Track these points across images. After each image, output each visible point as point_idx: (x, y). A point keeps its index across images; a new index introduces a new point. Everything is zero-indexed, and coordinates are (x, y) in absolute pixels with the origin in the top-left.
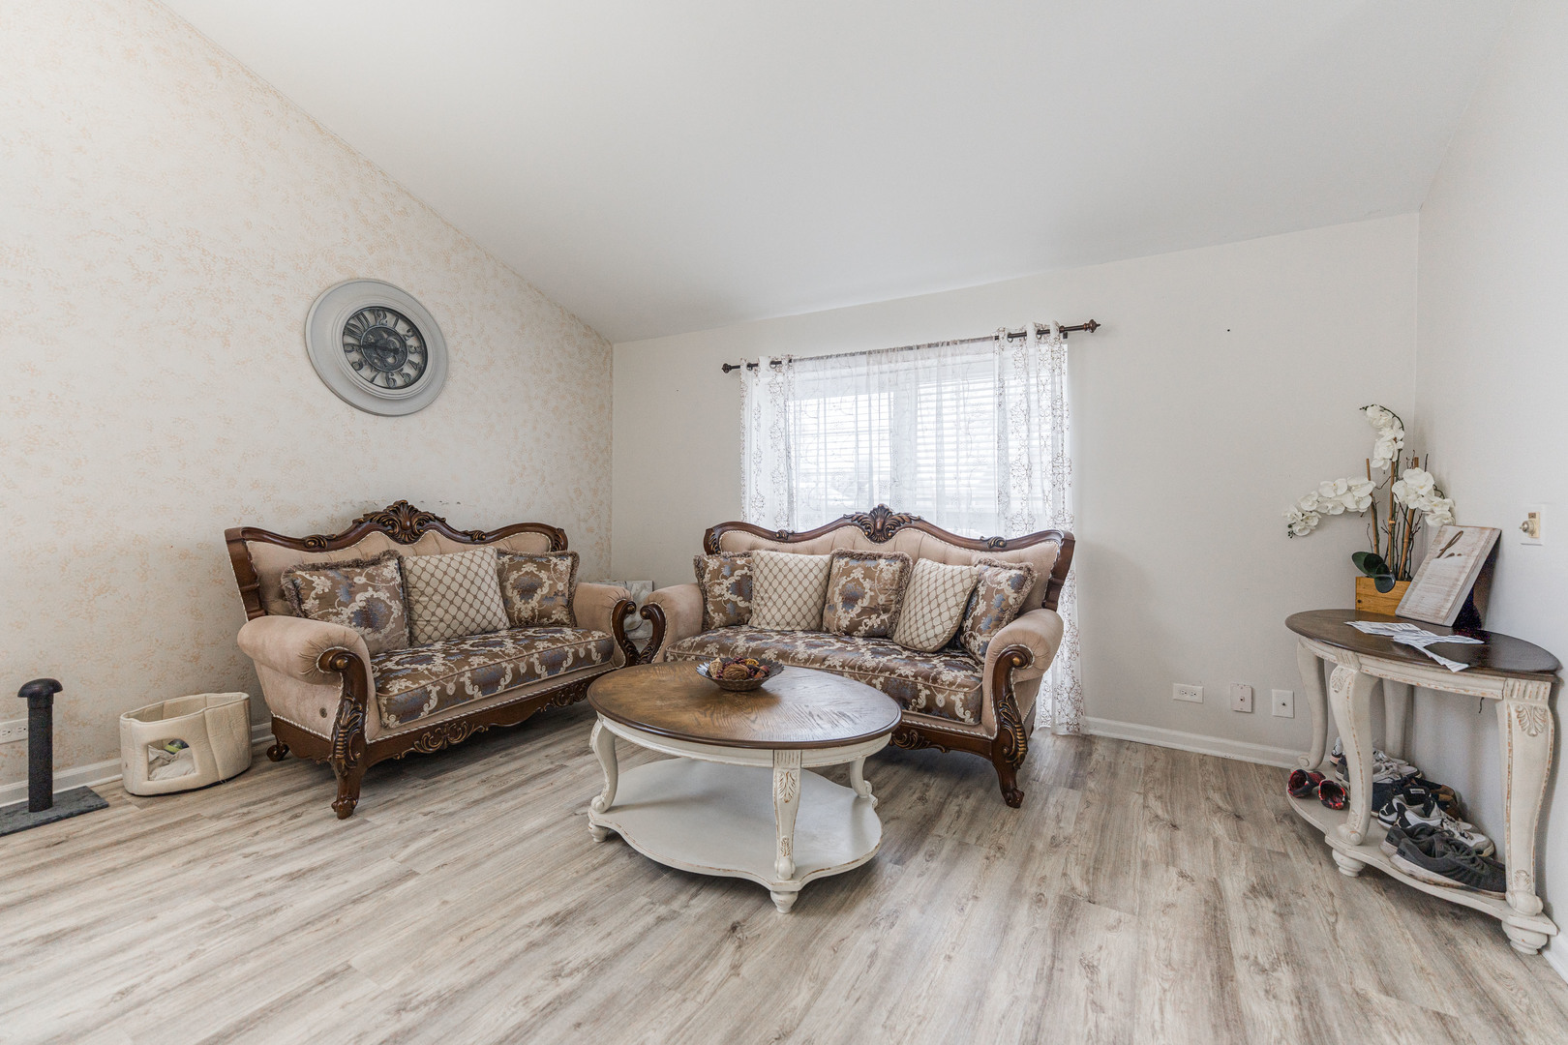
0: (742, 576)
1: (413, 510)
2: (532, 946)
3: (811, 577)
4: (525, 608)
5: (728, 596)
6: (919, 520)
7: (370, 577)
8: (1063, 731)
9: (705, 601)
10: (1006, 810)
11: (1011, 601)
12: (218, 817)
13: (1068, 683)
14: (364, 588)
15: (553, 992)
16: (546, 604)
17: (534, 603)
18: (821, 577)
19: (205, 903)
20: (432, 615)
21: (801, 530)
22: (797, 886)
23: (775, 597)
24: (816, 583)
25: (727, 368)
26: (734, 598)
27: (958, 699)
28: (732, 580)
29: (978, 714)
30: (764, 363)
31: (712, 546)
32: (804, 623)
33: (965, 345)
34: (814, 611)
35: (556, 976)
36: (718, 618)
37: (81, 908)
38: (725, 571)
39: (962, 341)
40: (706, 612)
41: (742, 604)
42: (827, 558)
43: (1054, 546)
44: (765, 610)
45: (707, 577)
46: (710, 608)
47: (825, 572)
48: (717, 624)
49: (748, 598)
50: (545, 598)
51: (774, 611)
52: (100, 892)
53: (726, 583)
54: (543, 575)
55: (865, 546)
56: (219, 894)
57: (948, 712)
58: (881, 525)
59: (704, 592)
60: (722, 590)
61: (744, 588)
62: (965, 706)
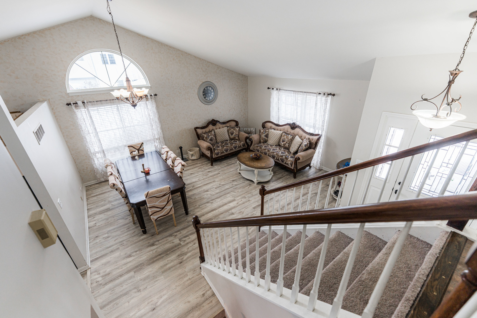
0: (267, 134)
1: (215, 120)
2: (230, 182)
3: (278, 136)
4: (232, 137)
5: (264, 137)
6: (300, 127)
7: (211, 134)
8: (318, 168)
9: (260, 137)
10: (293, 178)
11: (304, 148)
12: (199, 164)
13: (320, 160)
14: (210, 136)
15: (232, 186)
16: (235, 136)
17: (233, 136)
18: (280, 136)
19: (202, 173)
20: (219, 139)
21: (281, 124)
22: (257, 182)
23: (271, 139)
24: (279, 137)
25: (268, 88)
26: (265, 138)
27: (289, 163)
28: (265, 134)
29: (292, 165)
30: (275, 89)
31: (264, 126)
32: (276, 144)
33: (311, 94)
34: (278, 142)
35: (232, 185)
36: (262, 141)
37: (192, 171)
38: (264, 133)
39: (311, 93)
40: (260, 140)
41: (266, 139)
42: (281, 132)
43: (318, 137)
44: (269, 141)
45: (261, 133)
46: (261, 139)
47: (281, 135)
48: (262, 142)
49: (267, 138)
50: (235, 135)
51: (271, 141)
52: (193, 170)
53: (264, 135)
54: (234, 131)
55: (290, 130)
56: (203, 172)
57: (288, 164)
58: (293, 126)
59: (260, 136)
60: (263, 136)
61: (267, 136)
62: (290, 164)
